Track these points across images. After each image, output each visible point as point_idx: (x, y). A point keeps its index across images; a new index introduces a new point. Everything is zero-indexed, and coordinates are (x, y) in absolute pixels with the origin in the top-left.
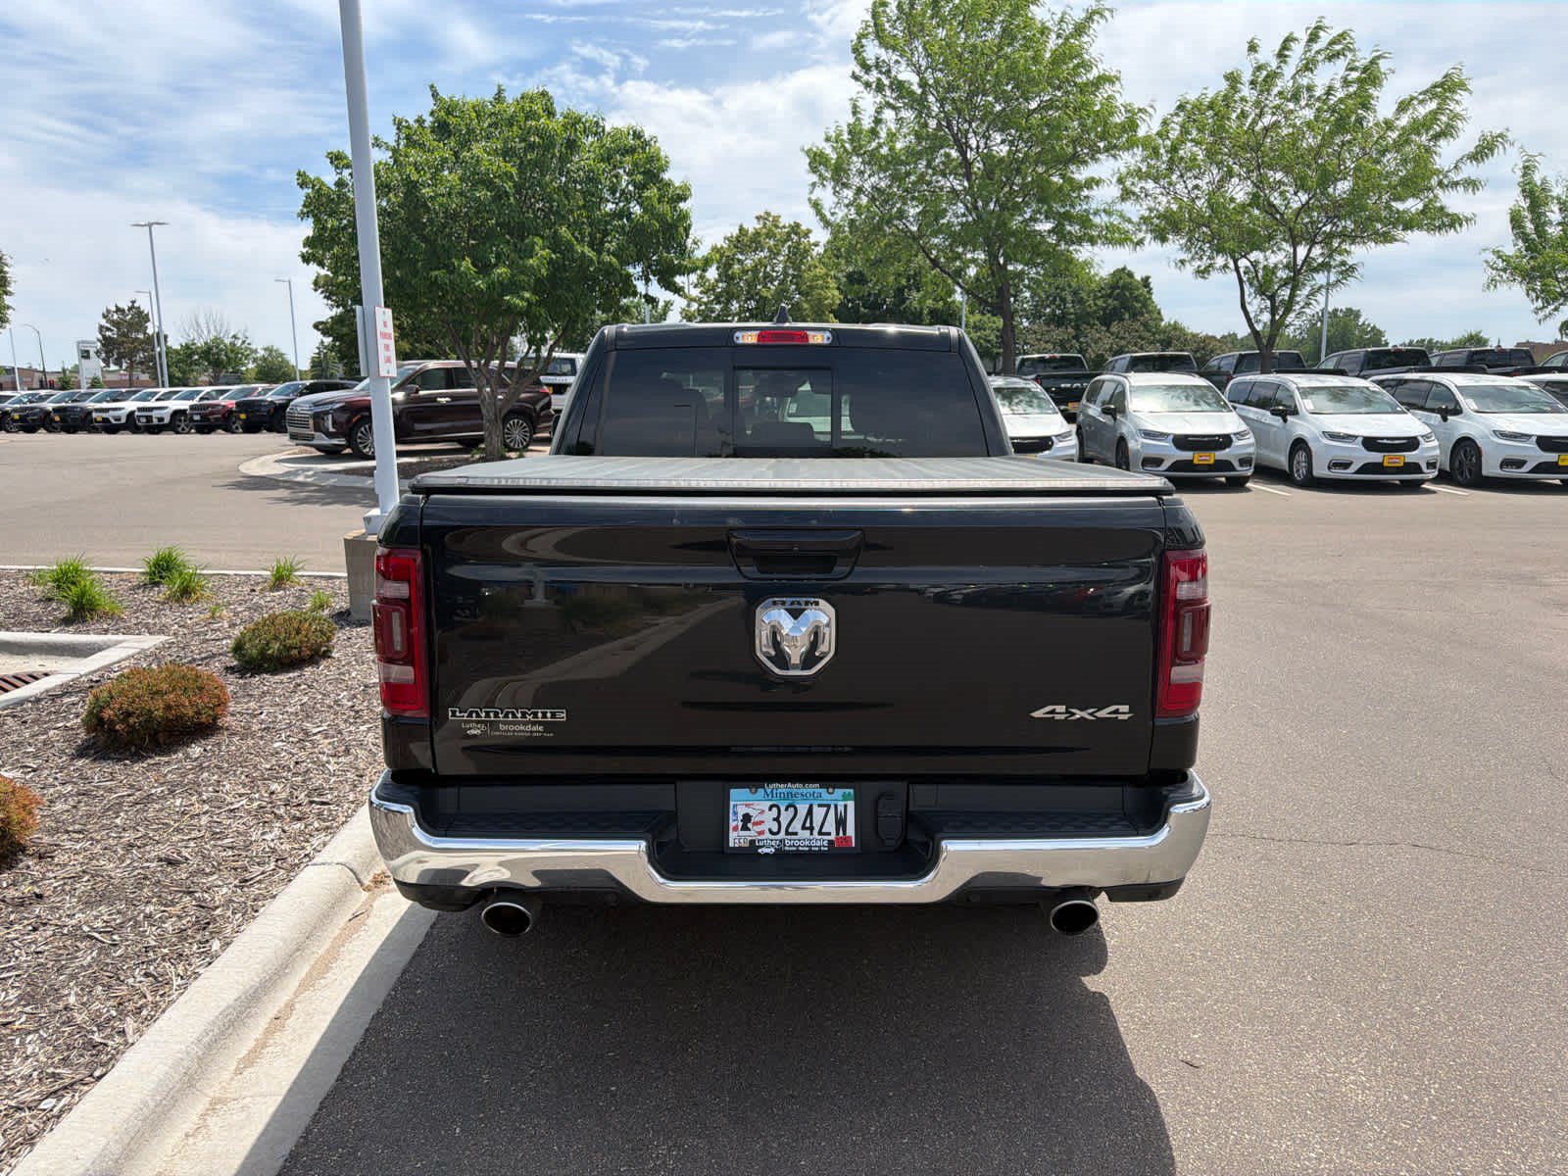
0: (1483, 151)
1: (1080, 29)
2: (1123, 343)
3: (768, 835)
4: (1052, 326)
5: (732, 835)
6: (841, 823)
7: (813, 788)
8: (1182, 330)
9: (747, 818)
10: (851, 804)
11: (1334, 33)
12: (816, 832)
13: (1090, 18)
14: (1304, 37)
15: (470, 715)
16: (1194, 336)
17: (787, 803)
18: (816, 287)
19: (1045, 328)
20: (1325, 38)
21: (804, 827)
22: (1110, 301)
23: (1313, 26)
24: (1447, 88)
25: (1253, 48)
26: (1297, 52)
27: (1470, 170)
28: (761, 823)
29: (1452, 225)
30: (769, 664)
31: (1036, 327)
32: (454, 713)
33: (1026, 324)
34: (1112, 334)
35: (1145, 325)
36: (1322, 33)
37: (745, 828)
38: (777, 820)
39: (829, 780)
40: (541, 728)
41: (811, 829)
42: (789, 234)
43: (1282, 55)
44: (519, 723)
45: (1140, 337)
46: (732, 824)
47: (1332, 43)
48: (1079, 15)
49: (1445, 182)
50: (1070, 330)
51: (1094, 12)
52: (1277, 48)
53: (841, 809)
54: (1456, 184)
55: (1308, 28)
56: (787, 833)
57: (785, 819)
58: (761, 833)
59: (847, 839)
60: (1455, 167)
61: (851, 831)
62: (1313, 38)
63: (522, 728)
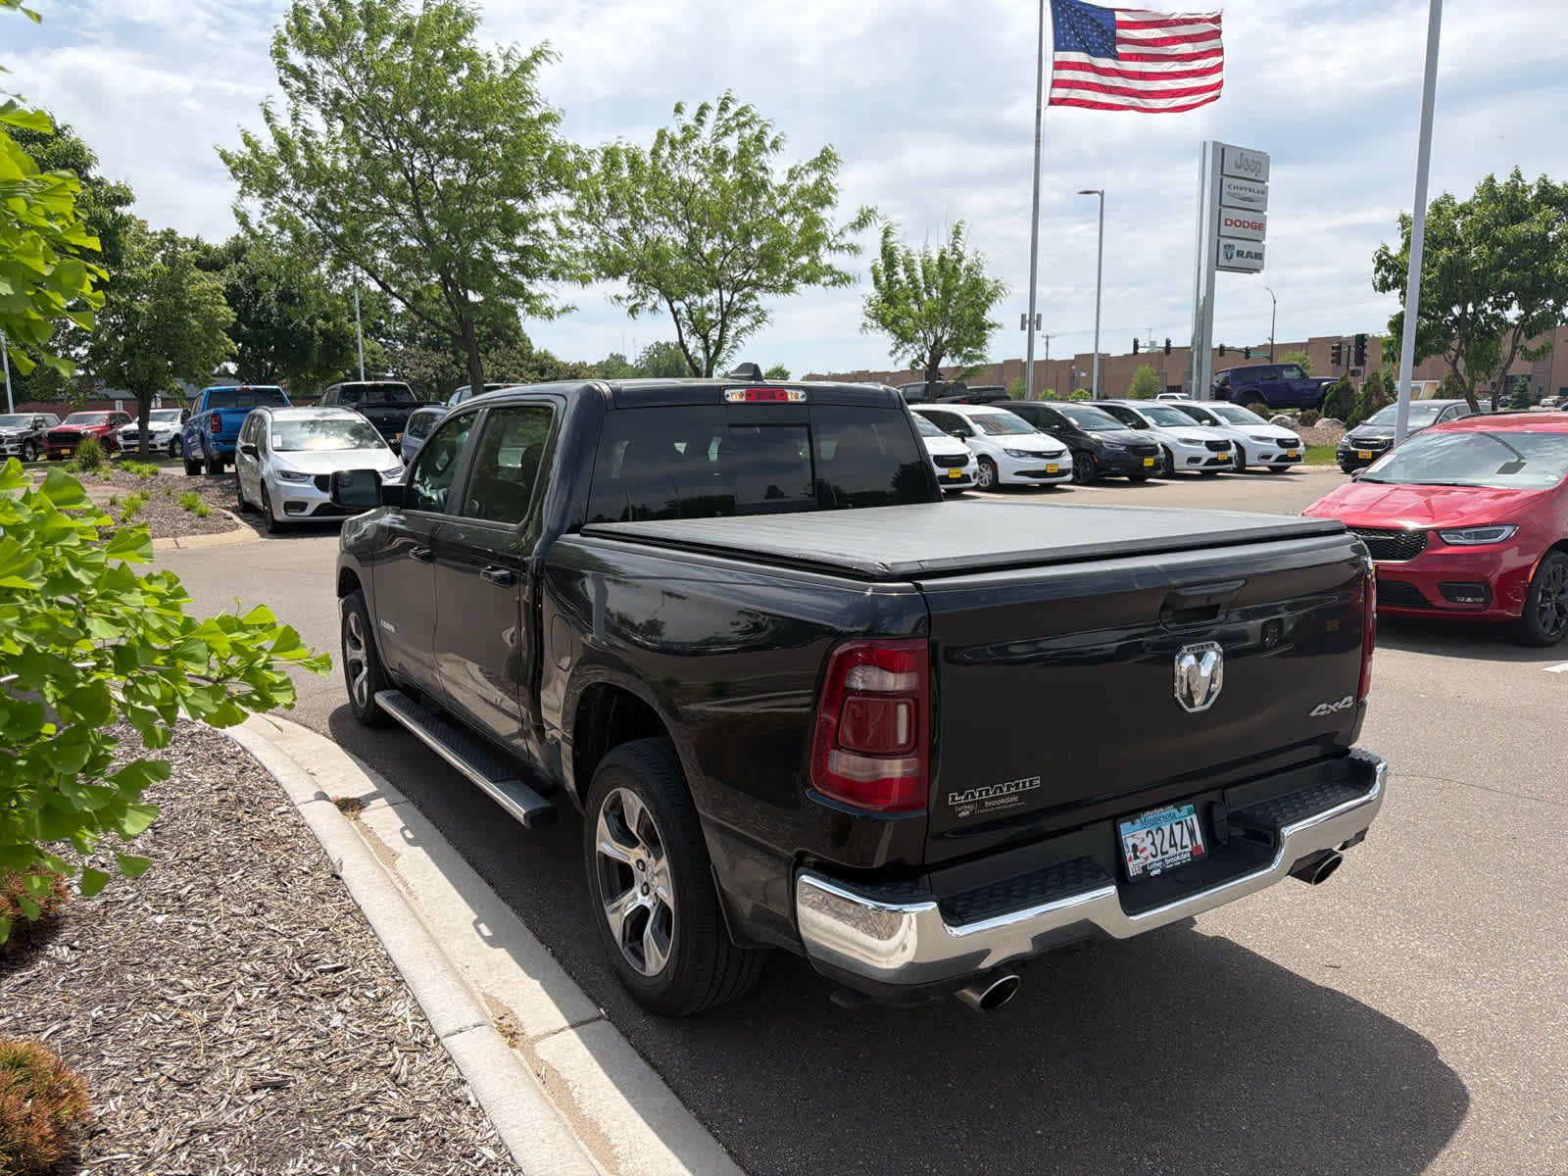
0: (861, 223)
1: (525, 67)
2: (504, 369)
3: (1151, 860)
4: (430, 351)
5: (1130, 865)
6: (1192, 834)
7: (1171, 810)
8: (552, 358)
9: (1135, 847)
10: (1194, 817)
11: (741, 105)
12: (1179, 847)
13: (534, 58)
14: (716, 106)
15: (967, 798)
16: (566, 365)
17: (1155, 827)
18: (205, 302)
19: (422, 352)
20: (733, 108)
21: (1171, 846)
22: (483, 328)
23: (723, 96)
24: (825, 160)
25: (678, 109)
26: (711, 117)
27: (850, 237)
28: (1145, 849)
29: (842, 282)
30: (1181, 701)
31: (413, 351)
32: (953, 797)
33: (402, 347)
34: (491, 361)
35: (520, 352)
36: (730, 105)
37: (1136, 857)
38: (1153, 844)
39: (1177, 801)
40: (1016, 799)
41: (1175, 845)
42: (161, 241)
43: (699, 120)
44: (1004, 797)
45: (519, 364)
46: (1128, 856)
47: (738, 114)
48: (526, 53)
49: (834, 245)
50: (449, 355)
51: (540, 53)
52: (695, 112)
53: (1189, 822)
54: (841, 248)
55: (719, 98)
56: (1163, 854)
57: (1158, 843)
58: (1146, 859)
59: (1198, 847)
60: (841, 233)
61: (1200, 841)
62: (724, 108)
63: (1003, 801)
